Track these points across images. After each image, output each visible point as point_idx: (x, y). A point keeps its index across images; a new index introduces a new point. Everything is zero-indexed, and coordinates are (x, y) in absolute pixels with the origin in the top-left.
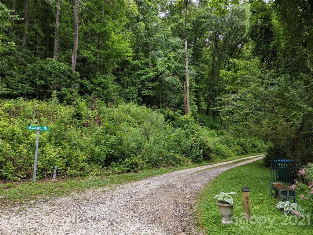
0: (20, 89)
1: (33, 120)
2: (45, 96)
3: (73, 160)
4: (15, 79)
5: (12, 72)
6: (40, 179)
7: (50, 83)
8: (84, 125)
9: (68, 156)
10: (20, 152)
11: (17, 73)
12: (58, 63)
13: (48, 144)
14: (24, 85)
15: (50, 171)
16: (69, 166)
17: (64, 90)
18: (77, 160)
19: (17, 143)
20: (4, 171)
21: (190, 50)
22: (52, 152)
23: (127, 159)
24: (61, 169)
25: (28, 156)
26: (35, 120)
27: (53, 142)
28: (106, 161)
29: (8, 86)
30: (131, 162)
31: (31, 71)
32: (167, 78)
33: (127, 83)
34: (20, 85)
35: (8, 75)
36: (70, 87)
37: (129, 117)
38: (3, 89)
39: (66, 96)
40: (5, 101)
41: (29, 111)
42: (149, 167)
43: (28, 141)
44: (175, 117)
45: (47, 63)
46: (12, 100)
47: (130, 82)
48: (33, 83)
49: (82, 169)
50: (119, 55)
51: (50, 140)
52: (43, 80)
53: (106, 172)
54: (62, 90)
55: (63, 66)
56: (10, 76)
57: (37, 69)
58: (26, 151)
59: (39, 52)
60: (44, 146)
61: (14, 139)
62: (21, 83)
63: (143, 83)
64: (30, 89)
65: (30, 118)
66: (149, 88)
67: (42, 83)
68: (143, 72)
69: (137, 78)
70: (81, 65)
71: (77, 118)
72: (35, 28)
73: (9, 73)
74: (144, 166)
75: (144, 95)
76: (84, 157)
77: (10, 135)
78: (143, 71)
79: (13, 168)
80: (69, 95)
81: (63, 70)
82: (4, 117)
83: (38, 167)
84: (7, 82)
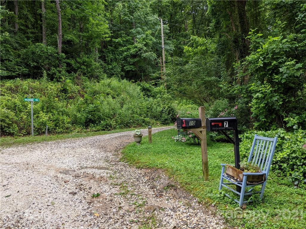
0: (17, 71)
1: (29, 95)
2: (39, 75)
3: (60, 122)
4: (12, 63)
5: (9, 57)
6: (37, 135)
7: (41, 65)
8: (70, 98)
9: (57, 120)
10: (22, 118)
11: (13, 57)
12: (46, 47)
13: (41, 112)
14: (20, 68)
15: (44, 130)
16: (58, 126)
17: (53, 70)
18: (63, 123)
19: (19, 112)
20: (11, 130)
21: (167, 26)
22: (44, 117)
23: (102, 121)
24: (51, 129)
25: (27, 120)
26: (31, 95)
27: (45, 111)
28: (85, 123)
29: (7, 69)
30: (105, 124)
31: (25, 55)
32: (145, 54)
33: (111, 59)
34: (16, 67)
35: (6, 60)
36: (58, 67)
37: (109, 90)
38: (4, 72)
39: (56, 75)
40: (6, 81)
41: (25, 89)
42: (121, 128)
43: (27, 111)
44: (150, 89)
45: (37, 47)
46: (11, 80)
47: (114, 59)
48: (27, 65)
49: (67, 128)
50: (98, 36)
51: (43, 109)
52: (35, 62)
53: (85, 130)
54: (52, 70)
55: (51, 49)
56: (8, 61)
57: (29, 53)
58: (25, 117)
59: (31, 35)
60: (38, 113)
61: (16, 109)
62: (18, 66)
63: (125, 59)
64: (26, 71)
65: (27, 94)
66: (131, 63)
67: (35, 65)
68: (125, 49)
69: (120, 54)
70: (67, 47)
71: (64, 92)
72: (25, 13)
73: (7, 58)
74: (117, 126)
75: (127, 70)
76: (69, 120)
77: (13, 106)
78: (125, 47)
79: (17, 128)
80: (57, 74)
81: (50, 53)
82: (7, 94)
83: (35, 127)
84: (6, 66)
